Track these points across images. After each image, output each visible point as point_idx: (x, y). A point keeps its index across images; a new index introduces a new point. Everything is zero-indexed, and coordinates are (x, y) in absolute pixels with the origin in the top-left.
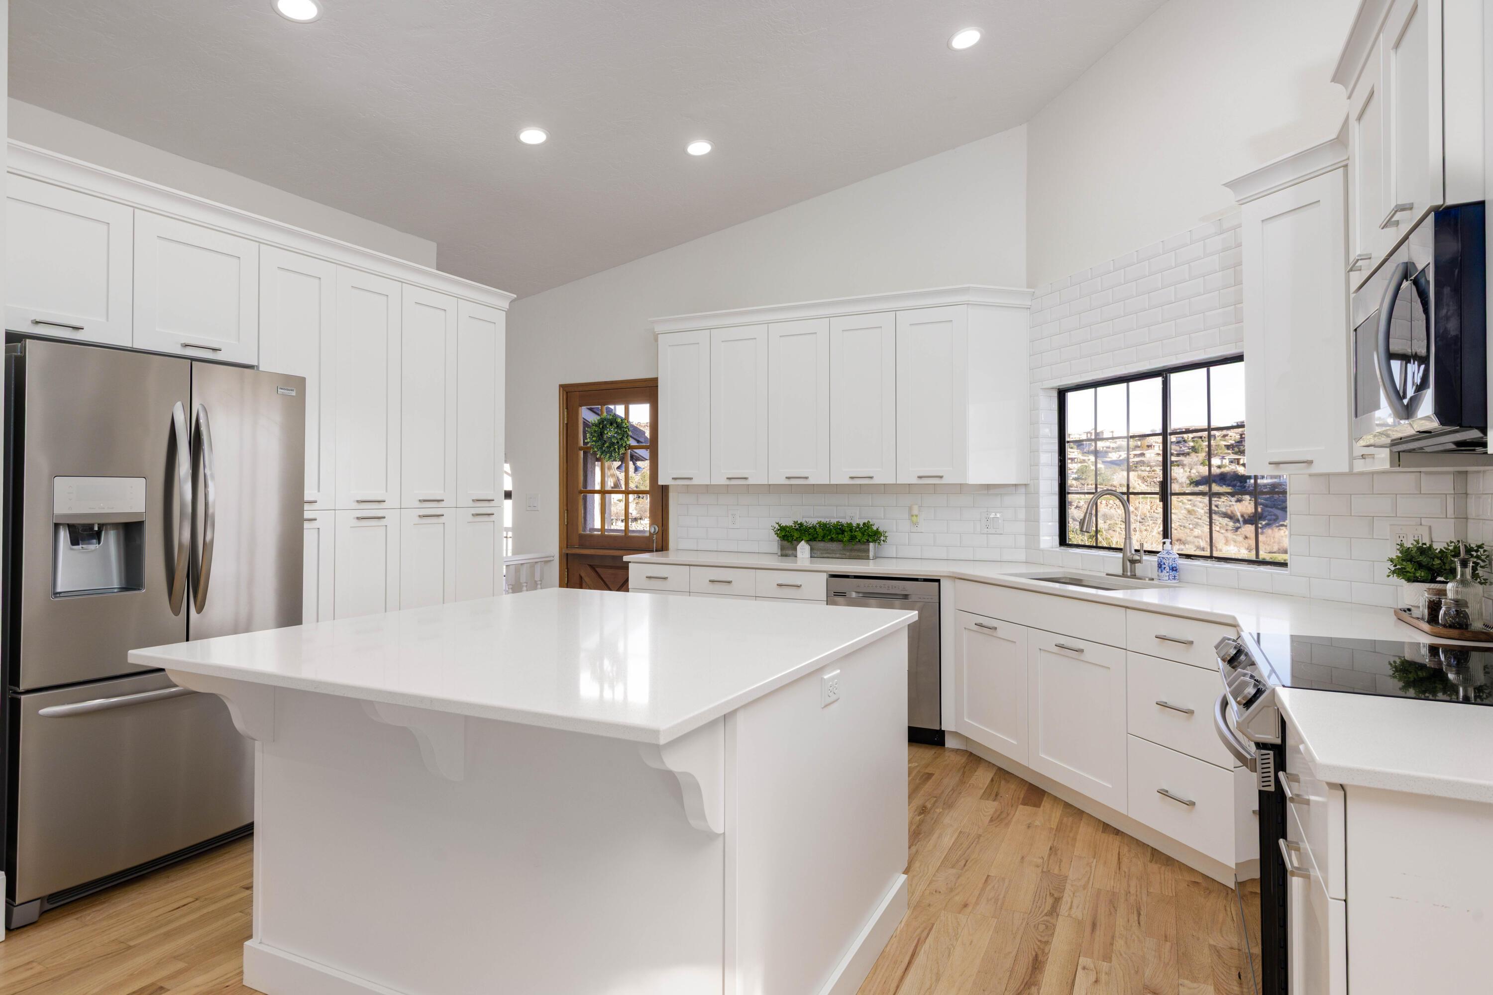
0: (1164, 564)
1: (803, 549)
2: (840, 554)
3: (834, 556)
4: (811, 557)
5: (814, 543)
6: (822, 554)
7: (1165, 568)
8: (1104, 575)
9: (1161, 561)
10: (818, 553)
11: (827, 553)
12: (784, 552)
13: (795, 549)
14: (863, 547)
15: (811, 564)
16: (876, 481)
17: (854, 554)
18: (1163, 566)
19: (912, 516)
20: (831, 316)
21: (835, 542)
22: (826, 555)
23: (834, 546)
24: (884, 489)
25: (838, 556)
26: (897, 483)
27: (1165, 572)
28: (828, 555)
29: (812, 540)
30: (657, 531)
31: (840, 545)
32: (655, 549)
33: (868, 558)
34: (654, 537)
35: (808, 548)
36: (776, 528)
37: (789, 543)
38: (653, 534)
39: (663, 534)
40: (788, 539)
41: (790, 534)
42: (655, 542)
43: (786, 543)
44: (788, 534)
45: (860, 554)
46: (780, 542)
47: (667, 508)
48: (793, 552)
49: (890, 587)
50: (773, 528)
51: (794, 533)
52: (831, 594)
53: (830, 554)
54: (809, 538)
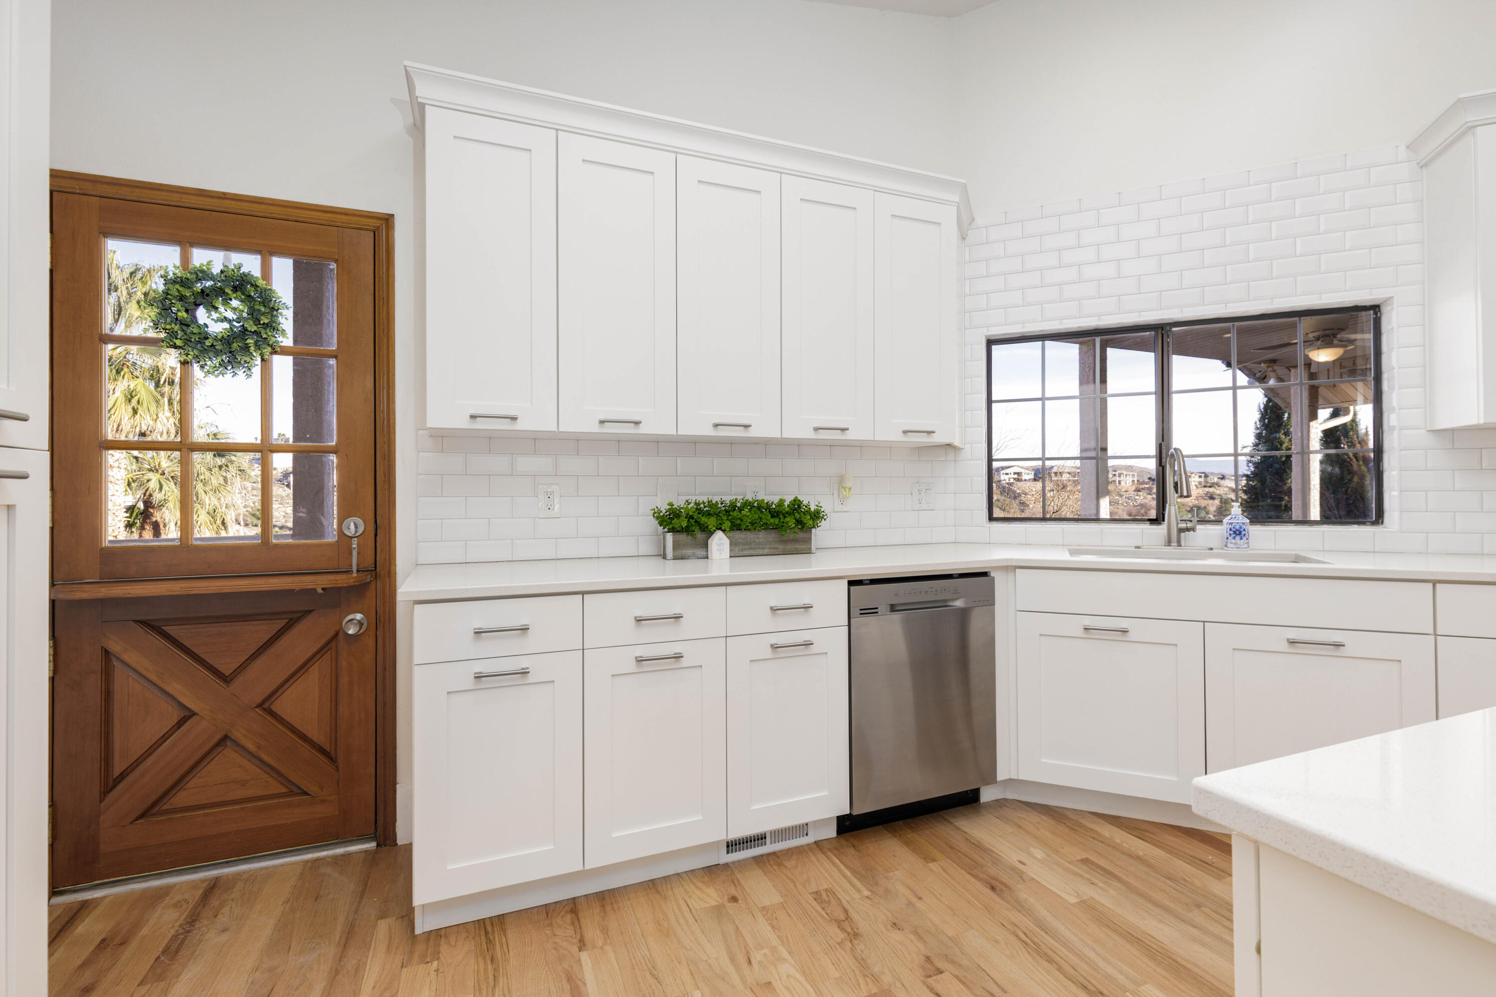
0: (1244, 530)
1: (720, 542)
2: (769, 548)
3: (761, 552)
4: (730, 557)
5: (736, 533)
6: (742, 550)
7: (1245, 534)
9: (1241, 528)
11: (751, 549)
12: (679, 553)
13: (706, 546)
14: (802, 535)
15: (731, 571)
17: (789, 547)
18: (1243, 533)
20: (786, 170)
21: (764, 529)
22: (748, 552)
23: (761, 536)
24: (861, 447)
25: (766, 551)
26: (876, 439)
28: (752, 552)
29: (731, 529)
30: (361, 530)
31: (772, 536)
32: (355, 568)
33: (809, 552)
34: (356, 542)
35: (726, 542)
36: (662, 514)
37: (689, 537)
38: (351, 538)
39: (376, 535)
40: (687, 530)
41: (696, 521)
42: (355, 553)
43: (683, 537)
44: (692, 521)
45: (798, 546)
46: (670, 537)
47: (389, 481)
48: (701, 552)
49: (936, 591)
50: (655, 513)
51: (704, 520)
52: (855, 611)
53: (754, 549)
54: (727, 525)
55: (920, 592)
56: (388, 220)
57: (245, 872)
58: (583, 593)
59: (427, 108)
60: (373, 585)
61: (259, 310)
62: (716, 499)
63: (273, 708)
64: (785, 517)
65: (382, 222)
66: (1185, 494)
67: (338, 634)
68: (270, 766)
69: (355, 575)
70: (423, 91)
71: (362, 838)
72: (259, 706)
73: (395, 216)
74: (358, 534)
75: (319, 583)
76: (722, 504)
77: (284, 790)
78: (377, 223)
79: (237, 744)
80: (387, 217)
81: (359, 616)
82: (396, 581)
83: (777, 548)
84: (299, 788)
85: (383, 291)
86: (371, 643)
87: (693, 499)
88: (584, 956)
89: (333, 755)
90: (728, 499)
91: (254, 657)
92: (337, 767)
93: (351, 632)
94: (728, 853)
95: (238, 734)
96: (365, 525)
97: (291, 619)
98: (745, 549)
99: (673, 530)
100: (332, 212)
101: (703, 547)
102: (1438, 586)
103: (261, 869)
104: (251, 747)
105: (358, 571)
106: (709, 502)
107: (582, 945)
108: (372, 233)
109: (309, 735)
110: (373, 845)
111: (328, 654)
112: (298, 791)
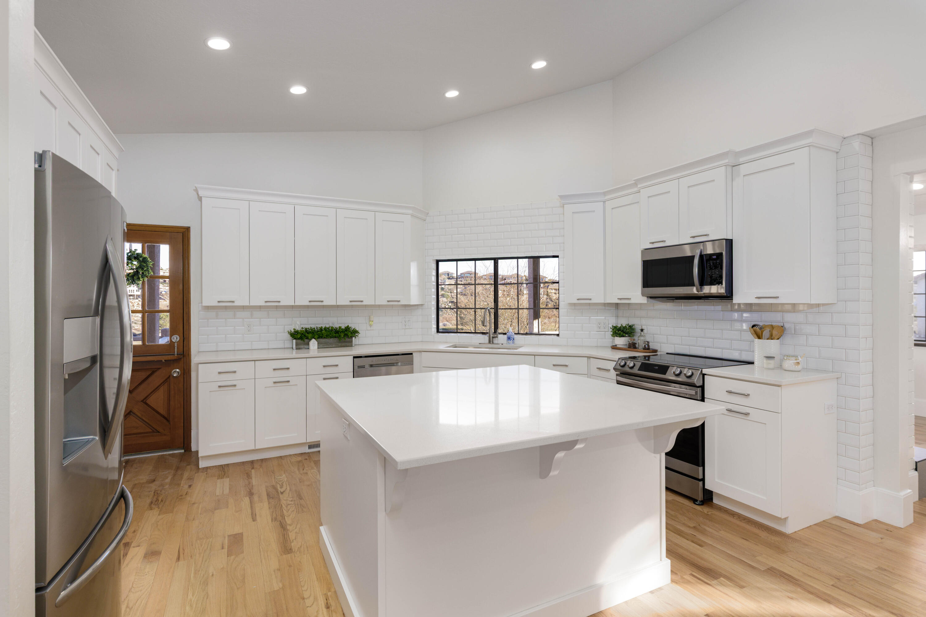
1: (313, 344)
2: (335, 345)
3: (331, 346)
4: (318, 348)
5: (319, 340)
6: (323, 346)
8: (478, 344)
9: (510, 336)
10: (321, 346)
11: (327, 345)
12: (298, 347)
13: (308, 344)
14: (349, 340)
15: (318, 353)
16: (364, 303)
17: (343, 344)
18: (511, 338)
19: (370, 321)
20: (337, 207)
21: (332, 338)
22: (326, 346)
23: (332, 340)
25: (334, 346)
27: (511, 340)
28: (328, 346)
29: (319, 338)
30: (178, 339)
31: (335, 340)
32: (176, 353)
33: (352, 346)
34: (176, 344)
35: (316, 343)
36: (292, 332)
37: (302, 341)
38: (175, 342)
39: (184, 341)
40: (301, 338)
41: (304, 335)
42: (176, 348)
43: (299, 341)
44: (303, 335)
45: (347, 344)
46: (294, 341)
47: (188, 322)
48: (306, 347)
49: (389, 360)
50: (289, 332)
51: (307, 335)
52: (356, 367)
53: (329, 345)
54: (316, 336)
55: (382, 360)
56: (188, 229)
57: (138, 458)
58: (255, 361)
59: (203, 198)
60: (182, 359)
61: (143, 265)
62: (313, 326)
63: (147, 402)
64: (341, 333)
65: (185, 230)
66: (485, 325)
67: (170, 376)
68: (145, 422)
69: (176, 355)
70: (201, 193)
71: (179, 448)
72: (142, 401)
73: (191, 228)
74: (177, 341)
75: (163, 358)
76: (317, 328)
77: (151, 431)
78: (184, 230)
79: (134, 414)
80: (188, 228)
81: (178, 370)
82: (191, 358)
83: (338, 345)
84: (156, 430)
85: (186, 254)
86: (182, 379)
87: (304, 326)
88: (253, 471)
89: (168, 418)
90: (319, 326)
91: (140, 384)
92: (170, 423)
93: (175, 375)
94: (309, 449)
95: (135, 411)
96: (180, 338)
97: (153, 371)
98: (325, 345)
99: (295, 339)
100: (168, 227)
101: (307, 345)
102: (536, 356)
103: (143, 457)
104: (139, 415)
105: (177, 354)
106: (311, 328)
107: (253, 468)
108: (182, 234)
109: (160, 412)
110: (183, 451)
111: (167, 383)
112: (156, 431)
